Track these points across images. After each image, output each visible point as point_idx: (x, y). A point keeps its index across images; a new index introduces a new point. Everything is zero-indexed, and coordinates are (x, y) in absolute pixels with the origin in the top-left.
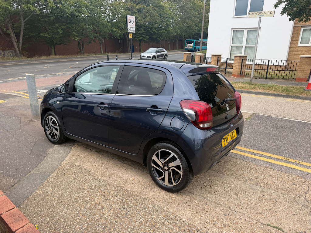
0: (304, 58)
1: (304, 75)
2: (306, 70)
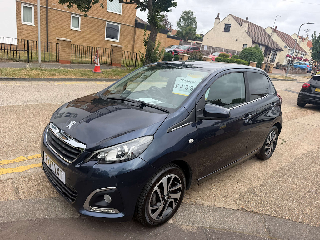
0: (64, 42)
1: (67, 58)
2: (68, 53)
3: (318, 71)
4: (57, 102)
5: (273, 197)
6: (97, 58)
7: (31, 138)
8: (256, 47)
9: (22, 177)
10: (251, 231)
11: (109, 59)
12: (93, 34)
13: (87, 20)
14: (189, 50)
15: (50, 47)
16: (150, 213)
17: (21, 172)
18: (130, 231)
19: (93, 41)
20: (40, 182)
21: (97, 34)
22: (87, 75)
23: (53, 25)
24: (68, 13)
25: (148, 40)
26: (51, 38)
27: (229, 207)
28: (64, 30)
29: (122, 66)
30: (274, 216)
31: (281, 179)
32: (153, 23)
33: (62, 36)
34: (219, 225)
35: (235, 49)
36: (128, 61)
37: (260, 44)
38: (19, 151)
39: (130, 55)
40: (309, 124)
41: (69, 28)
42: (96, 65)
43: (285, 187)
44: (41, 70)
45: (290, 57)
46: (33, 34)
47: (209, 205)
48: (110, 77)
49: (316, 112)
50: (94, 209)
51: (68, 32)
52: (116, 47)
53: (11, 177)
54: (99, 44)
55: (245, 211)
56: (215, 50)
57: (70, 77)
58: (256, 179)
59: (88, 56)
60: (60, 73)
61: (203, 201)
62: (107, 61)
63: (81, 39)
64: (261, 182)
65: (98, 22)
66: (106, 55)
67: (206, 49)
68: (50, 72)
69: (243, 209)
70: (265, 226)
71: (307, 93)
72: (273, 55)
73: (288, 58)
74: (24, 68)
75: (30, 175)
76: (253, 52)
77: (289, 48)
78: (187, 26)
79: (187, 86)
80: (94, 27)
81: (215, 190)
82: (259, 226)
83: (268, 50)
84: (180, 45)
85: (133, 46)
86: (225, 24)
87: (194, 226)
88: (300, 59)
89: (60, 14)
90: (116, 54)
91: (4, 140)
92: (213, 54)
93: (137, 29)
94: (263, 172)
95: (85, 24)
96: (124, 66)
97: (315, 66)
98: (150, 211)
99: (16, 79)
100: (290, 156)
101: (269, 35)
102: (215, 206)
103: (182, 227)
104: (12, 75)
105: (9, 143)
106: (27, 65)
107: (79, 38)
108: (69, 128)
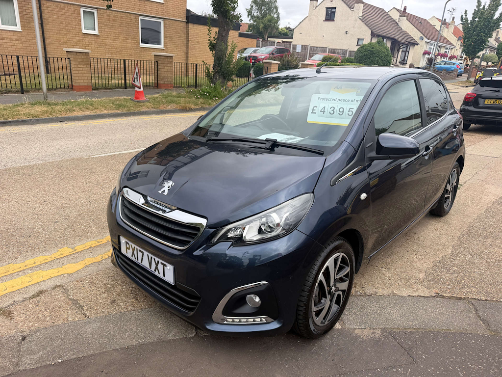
0: (78, 54)
1: (85, 81)
2: (86, 72)
3: (478, 73)
4: (91, 154)
5: (474, 272)
6: (137, 78)
7: (69, 216)
8: (379, 42)
9: (77, 281)
10: (460, 327)
11: (153, 78)
12: (120, 38)
13: (108, 16)
14: (273, 54)
15: (52, 65)
16: (314, 317)
17: (72, 274)
18: (281, 347)
19: (121, 51)
20: (110, 286)
21: (127, 39)
22: (125, 106)
23: (53, 28)
24: (75, 6)
25: (215, 42)
26: (52, 49)
27: (416, 294)
28: (72, 35)
29: (174, 87)
30: (486, 300)
31: (475, 243)
32: (222, 12)
33: (70, 46)
34: (411, 323)
35: (344, 48)
36: (180, 78)
37: (383, 37)
38: (56, 239)
39: (183, 69)
40: (486, 155)
41: (79, 32)
42: (137, 89)
43: (487, 255)
44: (49, 104)
45: (429, 53)
46: (21, 45)
47: (385, 294)
48: (162, 107)
49: (488, 136)
50: (230, 319)
51: (78, 38)
52: (163, 57)
53: (58, 284)
54: (131, 55)
55: (441, 298)
56: (314, 51)
57: (98, 113)
58: (441, 247)
59: (116, 76)
60: (81, 107)
61: (374, 290)
62: (151, 81)
63: (101, 49)
64: (449, 251)
65: (126, 19)
66: (145, 72)
67: (300, 51)
68: (64, 107)
69: (437, 295)
70: (479, 316)
71: (472, 108)
72: (404, 53)
73: (427, 56)
74: (19, 103)
75: (88, 277)
76: (374, 49)
77: (427, 40)
78: (264, 16)
79: (333, 109)
80: (121, 26)
81: (388, 271)
82: (470, 317)
83: (396, 44)
84: (258, 46)
85: (187, 53)
86: (327, 8)
87: (374, 329)
88: (444, 56)
89: (63, 9)
90: (164, 69)
91: (27, 224)
92: (313, 58)
93: (191, 26)
94: (446, 235)
95: (105, 23)
96: (181, 87)
97: (467, 65)
98: (314, 313)
99: (10, 122)
100: (477, 206)
101: (394, 21)
102: (394, 295)
103: (357, 332)
104: (3, 116)
105: (37, 228)
106: (25, 97)
107: (97, 46)
108: (166, 193)
